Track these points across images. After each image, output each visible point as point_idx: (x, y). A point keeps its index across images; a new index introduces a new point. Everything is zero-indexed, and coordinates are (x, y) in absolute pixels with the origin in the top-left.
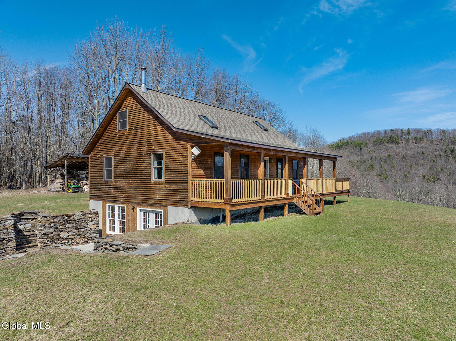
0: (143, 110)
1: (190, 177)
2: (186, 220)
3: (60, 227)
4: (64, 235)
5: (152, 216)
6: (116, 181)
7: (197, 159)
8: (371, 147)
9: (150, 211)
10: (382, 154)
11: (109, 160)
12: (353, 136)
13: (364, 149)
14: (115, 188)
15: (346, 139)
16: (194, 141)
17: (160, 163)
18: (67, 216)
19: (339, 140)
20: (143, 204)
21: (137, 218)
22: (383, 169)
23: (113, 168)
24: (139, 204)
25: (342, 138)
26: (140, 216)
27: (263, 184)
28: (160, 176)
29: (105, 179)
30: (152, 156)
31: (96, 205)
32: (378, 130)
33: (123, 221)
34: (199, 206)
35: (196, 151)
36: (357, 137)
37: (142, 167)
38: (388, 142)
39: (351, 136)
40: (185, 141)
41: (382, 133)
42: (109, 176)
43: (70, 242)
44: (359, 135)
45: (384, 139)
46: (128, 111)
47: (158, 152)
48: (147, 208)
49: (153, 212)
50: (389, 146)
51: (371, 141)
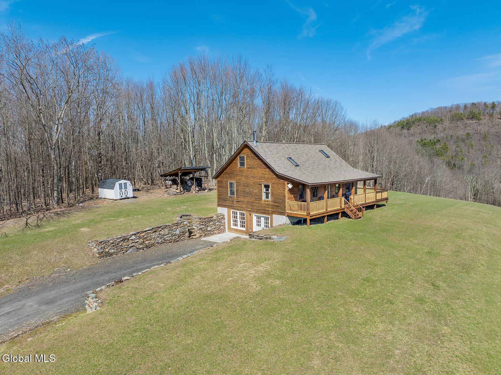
0: (256, 158)
1: (287, 200)
2: (284, 223)
3: (207, 224)
4: (209, 229)
5: (263, 220)
6: (238, 197)
7: (290, 190)
8: (447, 123)
9: (262, 216)
10: (459, 132)
11: (231, 184)
12: (427, 111)
13: (439, 126)
14: (237, 201)
15: (419, 114)
16: (289, 181)
17: (267, 190)
18: (210, 218)
19: (410, 116)
20: (257, 212)
21: (253, 220)
22: (460, 149)
23: (235, 189)
24: (254, 212)
25: (414, 113)
26: (255, 219)
27: (327, 203)
28: (267, 197)
29: (229, 195)
30: (263, 186)
31: (223, 211)
32: (457, 104)
33: (242, 221)
34: (292, 215)
35: (290, 186)
36: (431, 112)
37: (256, 191)
38: (467, 118)
39: (425, 111)
40: (283, 180)
41: (461, 107)
42: (232, 193)
43: (212, 233)
44: (434, 110)
45: (463, 115)
46: (245, 156)
47: (267, 184)
48: (260, 214)
49: (263, 217)
50: (469, 122)
51: (447, 116)
